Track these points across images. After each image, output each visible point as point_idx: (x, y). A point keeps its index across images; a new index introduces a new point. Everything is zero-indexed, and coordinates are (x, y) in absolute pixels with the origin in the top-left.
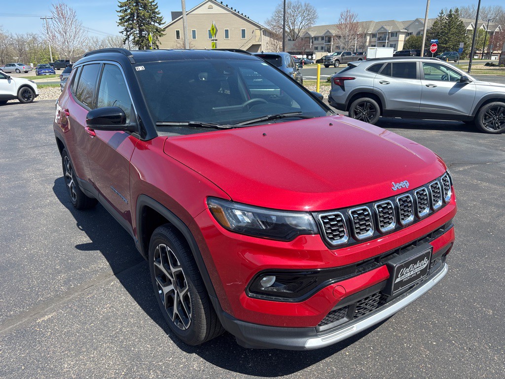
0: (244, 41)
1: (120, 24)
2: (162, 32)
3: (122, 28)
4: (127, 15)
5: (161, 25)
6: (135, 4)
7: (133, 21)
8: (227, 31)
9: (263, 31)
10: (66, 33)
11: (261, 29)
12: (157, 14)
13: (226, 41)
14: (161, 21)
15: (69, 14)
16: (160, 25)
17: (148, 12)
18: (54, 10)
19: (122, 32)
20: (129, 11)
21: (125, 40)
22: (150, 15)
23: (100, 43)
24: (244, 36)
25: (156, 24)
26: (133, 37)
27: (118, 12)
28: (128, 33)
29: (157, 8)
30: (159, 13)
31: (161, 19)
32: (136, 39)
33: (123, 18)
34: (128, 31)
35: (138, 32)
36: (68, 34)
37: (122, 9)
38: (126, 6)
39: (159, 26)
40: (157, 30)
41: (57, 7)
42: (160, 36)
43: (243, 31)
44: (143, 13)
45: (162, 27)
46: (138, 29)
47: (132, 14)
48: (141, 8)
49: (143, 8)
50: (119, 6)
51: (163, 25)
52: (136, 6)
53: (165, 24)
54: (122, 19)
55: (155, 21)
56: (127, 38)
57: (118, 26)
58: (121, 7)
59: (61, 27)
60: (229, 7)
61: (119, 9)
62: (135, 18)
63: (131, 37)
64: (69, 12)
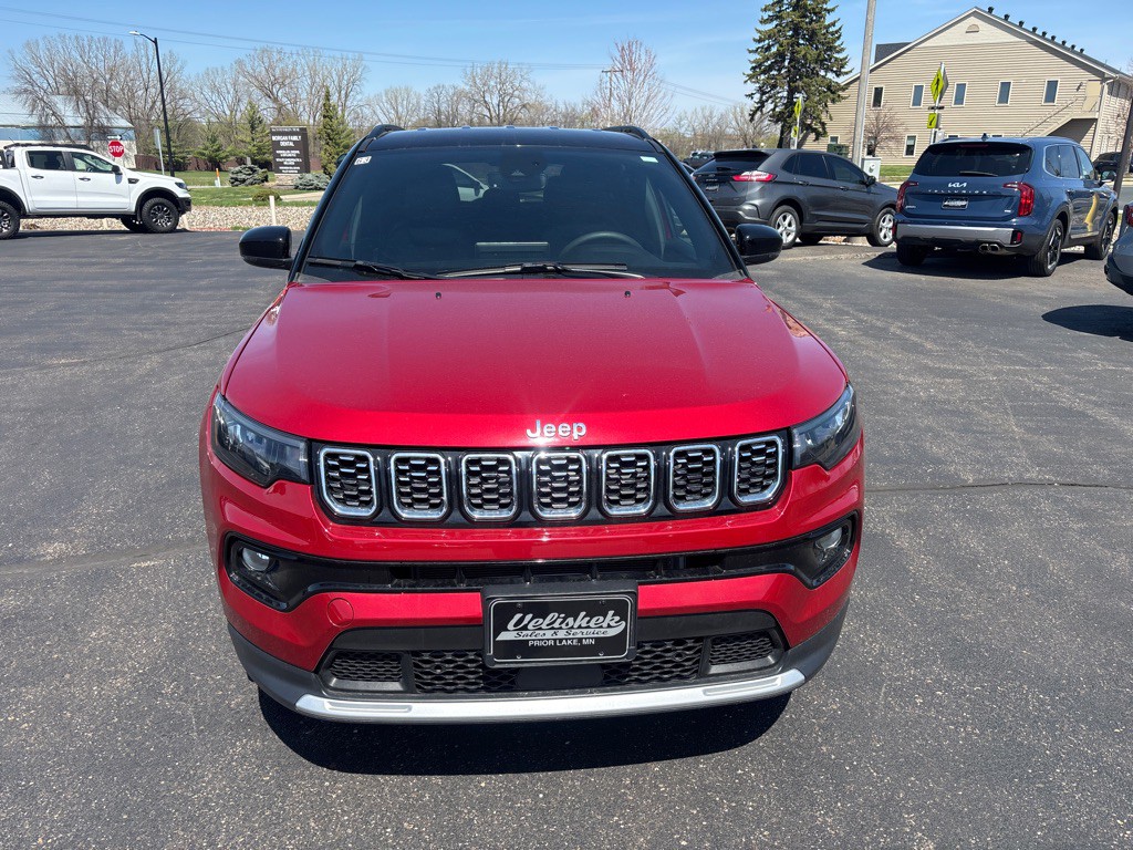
0: (1050, 109)
1: (751, 77)
2: (840, 93)
3: (752, 87)
4: (768, 59)
5: (841, 77)
6: (791, 33)
7: (779, 70)
8: (1006, 86)
9: (1111, 86)
10: (630, 101)
11: (1103, 79)
12: (838, 52)
13: (998, 112)
14: (842, 67)
15: (643, 61)
16: (838, 76)
17: (817, 48)
18: (618, 55)
19: (751, 96)
20: (774, 49)
21: (755, 112)
22: (819, 55)
23: (715, 120)
24: (1050, 97)
25: (830, 76)
26: (772, 106)
27: (750, 52)
28: (764, 98)
29: (838, 38)
30: (842, 50)
31: (842, 63)
32: (777, 110)
33: (760, 66)
34: (763, 93)
35: (785, 94)
36: (633, 101)
37: (761, 45)
38: (770, 37)
39: (836, 79)
40: (829, 88)
41: (623, 49)
42: (833, 101)
43: (1052, 86)
44: (803, 53)
45: (842, 80)
46: (786, 88)
47: (781, 56)
48: (801, 42)
49: (807, 40)
50: (755, 40)
51: (846, 77)
52: (792, 36)
53: (852, 74)
54: (757, 67)
55: (828, 69)
56: (758, 109)
57: (746, 82)
58: (760, 41)
59: (624, 86)
60: (1014, 19)
61: (755, 46)
62: (786, 63)
63: (769, 106)
64: (643, 57)
